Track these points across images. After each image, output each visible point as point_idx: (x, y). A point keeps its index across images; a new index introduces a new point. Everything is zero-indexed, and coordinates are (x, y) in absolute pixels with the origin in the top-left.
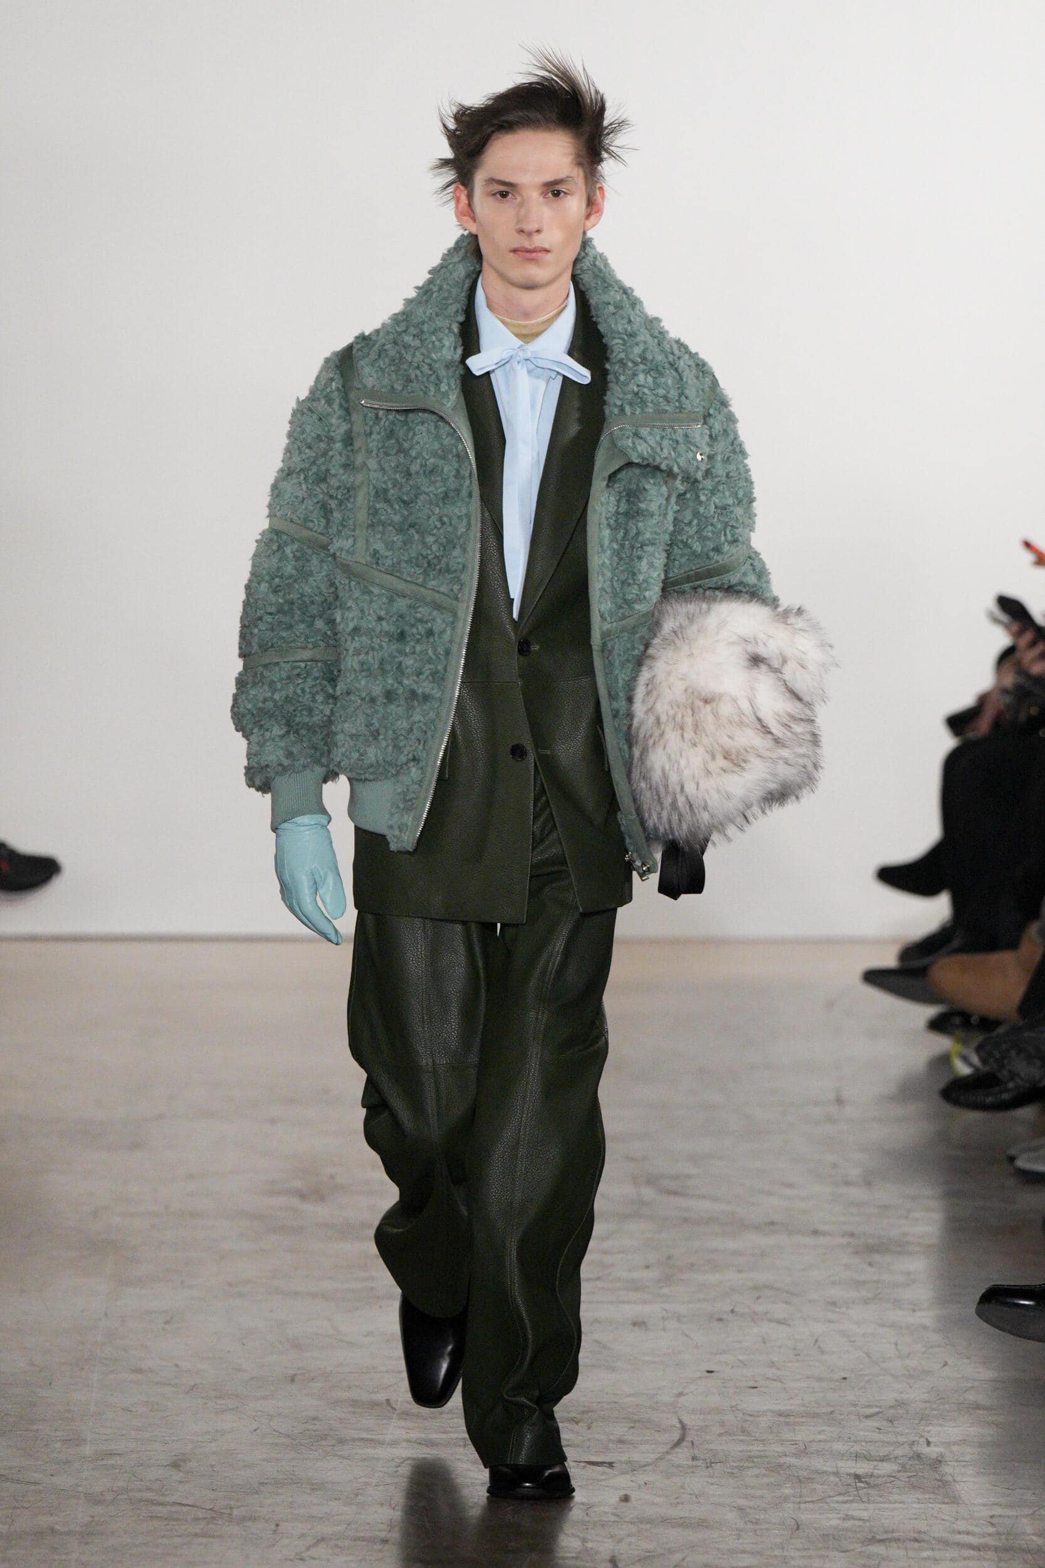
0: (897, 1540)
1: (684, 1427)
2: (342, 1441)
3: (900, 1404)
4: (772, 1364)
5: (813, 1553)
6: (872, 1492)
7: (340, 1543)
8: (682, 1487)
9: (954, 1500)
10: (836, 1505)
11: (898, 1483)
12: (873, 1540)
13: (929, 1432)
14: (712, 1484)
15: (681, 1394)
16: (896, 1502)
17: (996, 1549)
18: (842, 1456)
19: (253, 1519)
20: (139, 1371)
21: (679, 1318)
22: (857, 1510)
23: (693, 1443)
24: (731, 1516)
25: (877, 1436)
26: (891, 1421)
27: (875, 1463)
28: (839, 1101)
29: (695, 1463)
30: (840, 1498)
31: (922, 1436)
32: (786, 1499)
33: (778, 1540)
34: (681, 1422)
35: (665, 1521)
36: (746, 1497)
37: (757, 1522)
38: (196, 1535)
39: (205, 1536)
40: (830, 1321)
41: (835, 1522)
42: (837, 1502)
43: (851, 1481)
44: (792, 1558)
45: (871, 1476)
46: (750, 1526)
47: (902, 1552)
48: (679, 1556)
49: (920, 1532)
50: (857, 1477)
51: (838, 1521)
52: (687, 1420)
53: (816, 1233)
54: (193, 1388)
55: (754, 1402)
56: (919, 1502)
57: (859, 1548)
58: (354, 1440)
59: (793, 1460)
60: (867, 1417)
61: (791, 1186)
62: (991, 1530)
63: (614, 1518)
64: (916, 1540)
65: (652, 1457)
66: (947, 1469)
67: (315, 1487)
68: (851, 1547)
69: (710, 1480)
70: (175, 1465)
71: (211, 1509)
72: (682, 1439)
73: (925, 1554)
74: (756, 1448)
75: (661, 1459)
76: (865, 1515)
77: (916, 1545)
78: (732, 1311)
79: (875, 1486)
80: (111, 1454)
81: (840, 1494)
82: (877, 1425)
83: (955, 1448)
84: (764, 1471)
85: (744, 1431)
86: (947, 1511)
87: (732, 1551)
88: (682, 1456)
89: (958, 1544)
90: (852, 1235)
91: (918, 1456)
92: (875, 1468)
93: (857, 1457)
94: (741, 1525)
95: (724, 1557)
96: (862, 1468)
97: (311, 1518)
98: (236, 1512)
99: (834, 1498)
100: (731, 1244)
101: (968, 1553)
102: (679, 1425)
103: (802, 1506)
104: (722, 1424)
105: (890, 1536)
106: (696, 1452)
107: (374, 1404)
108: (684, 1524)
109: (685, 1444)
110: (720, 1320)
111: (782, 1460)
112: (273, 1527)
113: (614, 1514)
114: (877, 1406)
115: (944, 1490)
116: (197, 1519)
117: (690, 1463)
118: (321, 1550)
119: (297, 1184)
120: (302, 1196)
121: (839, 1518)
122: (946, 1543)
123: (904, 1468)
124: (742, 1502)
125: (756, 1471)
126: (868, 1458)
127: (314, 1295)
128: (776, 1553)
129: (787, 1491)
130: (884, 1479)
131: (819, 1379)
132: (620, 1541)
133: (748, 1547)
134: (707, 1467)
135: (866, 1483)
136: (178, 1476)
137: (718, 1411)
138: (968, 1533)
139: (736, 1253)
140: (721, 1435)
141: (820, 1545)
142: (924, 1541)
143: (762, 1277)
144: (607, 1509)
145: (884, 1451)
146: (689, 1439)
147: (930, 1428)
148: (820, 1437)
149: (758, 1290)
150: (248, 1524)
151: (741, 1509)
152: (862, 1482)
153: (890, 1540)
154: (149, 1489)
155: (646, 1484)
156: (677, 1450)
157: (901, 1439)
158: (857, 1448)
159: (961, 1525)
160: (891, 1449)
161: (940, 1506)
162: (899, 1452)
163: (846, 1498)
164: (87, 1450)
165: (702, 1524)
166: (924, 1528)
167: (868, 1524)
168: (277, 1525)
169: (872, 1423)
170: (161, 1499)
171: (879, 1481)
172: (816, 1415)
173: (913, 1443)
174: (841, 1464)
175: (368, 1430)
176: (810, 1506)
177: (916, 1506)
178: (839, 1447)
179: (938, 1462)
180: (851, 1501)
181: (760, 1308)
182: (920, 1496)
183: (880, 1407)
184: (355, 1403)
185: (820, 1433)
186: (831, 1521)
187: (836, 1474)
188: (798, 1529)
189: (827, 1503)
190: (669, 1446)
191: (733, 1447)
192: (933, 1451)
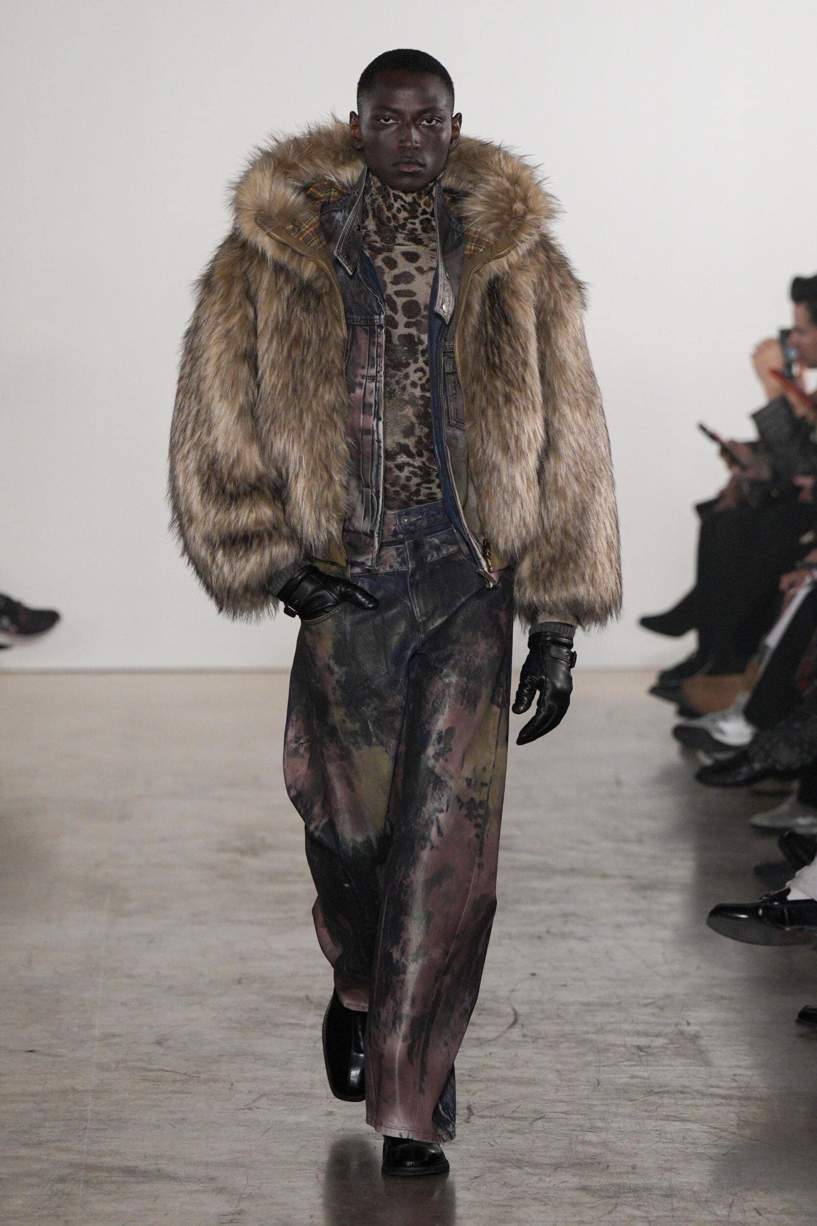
0: (668, 1092)
1: (516, 1014)
2: (276, 1025)
3: (668, 996)
4: (577, 969)
5: (609, 1101)
6: (649, 1058)
7: (276, 1097)
8: (516, 1056)
9: (708, 1064)
10: (623, 1068)
11: (669, 1052)
12: (651, 1093)
13: (689, 1015)
14: (537, 1054)
15: (513, 991)
16: (668, 1065)
17: (739, 1098)
18: (628, 1033)
19: (216, 1081)
20: (130, 976)
21: (510, 936)
22: (640, 1071)
23: (523, 1025)
24: (551, 1076)
25: (653, 1019)
26: (661, 1008)
27: (651, 1038)
28: (618, 783)
29: (525, 1039)
30: (628, 1063)
31: (683, 1019)
32: (589, 1064)
33: (585, 1093)
34: (514, 1010)
35: (505, 1080)
36: (562, 1063)
37: (570, 1080)
38: (176, 1092)
39: (182, 1092)
40: (617, 938)
41: (624, 1080)
42: (626, 1066)
43: (635, 1051)
44: (595, 1106)
45: (649, 1047)
46: (564, 1083)
47: (673, 1101)
48: (516, 1104)
49: (684, 1086)
50: (639, 1048)
51: (627, 1080)
52: (518, 1008)
53: (604, 876)
54: (170, 988)
55: (565, 996)
56: (683, 1065)
57: (641, 1097)
58: (283, 1024)
59: (593, 1036)
60: (646, 1005)
61: (585, 842)
62: (734, 1084)
63: (467, 1078)
64: (682, 1092)
65: (494, 1035)
66: (702, 1042)
67: (259, 1057)
68: (638, 1098)
69: (536, 1051)
70: (159, 1043)
71: (185, 1074)
72: (515, 1022)
73: (688, 1102)
74: (568, 1028)
75: (500, 1036)
76: (645, 1075)
77: (682, 1096)
78: (548, 932)
79: (652, 1055)
80: (114, 1036)
81: (628, 1060)
82: (650, 1011)
83: (707, 1027)
84: (573, 1045)
85: (558, 1016)
86: (703, 1071)
87: (553, 1101)
88: (515, 1034)
89: (711, 1095)
90: (630, 877)
91: (681, 1033)
92: (652, 1041)
93: (638, 1033)
94: (558, 1083)
95: (548, 1105)
96: (643, 1041)
97: (255, 1079)
98: (202, 1076)
99: (625, 1063)
100: (546, 885)
101: (718, 1101)
102: (512, 1013)
103: (602, 1069)
104: (543, 1011)
105: (663, 1089)
106: (525, 1031)
107: (298, 999)
108: (518, 1082)
109: (517, 1025)
110: (539, 938)
111: (586, 1037)
112: (229, 1086)
113: (469, 1075)
114: (651, 998)
115: (701, 1057)
116: (175, 1081)
117: (521, 1039)
118: (263, 1102)
119: (238, 844)
120: (242, 852)
121: (627, 1077)
122: (703, 1095)
123: (672, 1042)
124: (559, 1066)
125: (568, 1044)
126: (646, 1034)
127: (252, 923)
128: (585, 1102)
129: (590, 1058)
130: (658, 1049)
131: (610, 979)
132: (474, 1094)
133: (564, 1098)
134: (533, 1042)
135: (646, 1052)
136: (161, 1050)
137: (540, 1002)
138: (718, 1087)
139: (549, 891)
140: (542, 1019)
141: (614, 1096)
142: (687, 1093)
143: (569, 908)
144: (464, 1072)
145: (656, 1030)
146: (520, 1022)
147: (689, 1013)
148: (613, 1020)
149: (566, 916)
150: (211, 1083)
151: (558, 1071)
152: (642, 1051)
153: (664, 1092)
154: (139, 1060)
155: (491, 1054)
156: (512, 1030)
157: (668, 1021)
158: (639, 1028)
159: (713, 1082)
160: (662, 1028)
161: (698, 1068)
162: (668, 1030)
163: (631, 1063)
164: (97, 1032)
165: (531, 1082)
166: (687, 1084)
167: (647, 1081)
168: (232, 1085)
169: (649, 1010)
170: (150, 1067)
171: (655, 1051)
172: (608, 1005)
173: (677, 1025)
174: (627, 1038)
175: (293, 1017)
176: (606, 1068)
177: (680, 1068)
178: (626, 1027)
179: (696, 1037)
180: (635, 1065)
181: (566, 929)
182: (684, 1061)
183: (653, 998)
184: (284, 998)
185: (613, 1017)
186: (624, 1079)
187: (624, 1046)
188: (598, 1084)
189: (618, 1066)
190: (506, 1027)
191: (551, 1028)
192: (692, 1029)
